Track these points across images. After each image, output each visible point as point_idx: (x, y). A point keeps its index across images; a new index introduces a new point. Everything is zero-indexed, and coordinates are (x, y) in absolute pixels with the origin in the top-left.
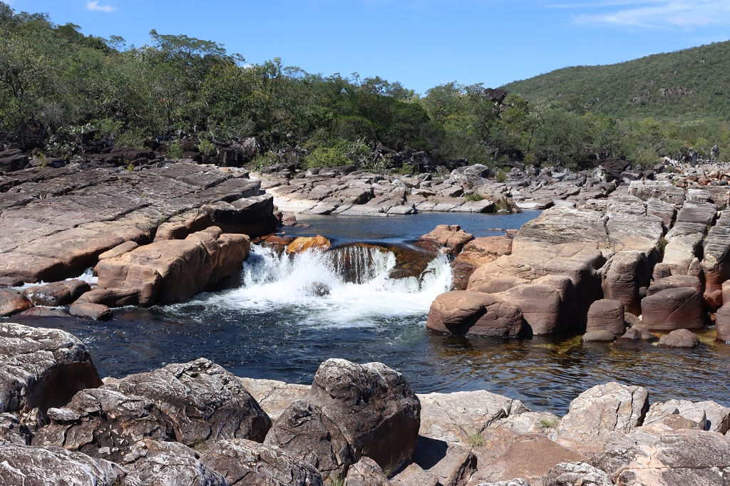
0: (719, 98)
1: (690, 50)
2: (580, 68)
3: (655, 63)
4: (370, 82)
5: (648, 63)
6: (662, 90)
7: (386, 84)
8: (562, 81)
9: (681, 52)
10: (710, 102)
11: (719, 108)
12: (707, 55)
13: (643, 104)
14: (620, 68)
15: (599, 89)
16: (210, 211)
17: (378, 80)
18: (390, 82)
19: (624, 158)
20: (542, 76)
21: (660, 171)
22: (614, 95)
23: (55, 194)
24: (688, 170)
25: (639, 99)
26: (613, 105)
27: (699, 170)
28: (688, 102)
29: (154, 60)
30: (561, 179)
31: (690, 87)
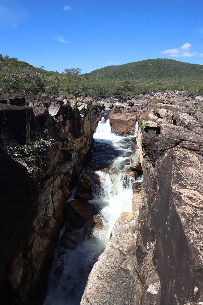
0: (147, 75)
3: (131, 65)
6: (133, 73)
8: (108, 70)
10: (145, 76)
12: (144, 63)
13: (129, 76)
14: (123, 66)
15: (118, 72)
22: (122, 74)
28: (139, 76)
31: (140, 72)
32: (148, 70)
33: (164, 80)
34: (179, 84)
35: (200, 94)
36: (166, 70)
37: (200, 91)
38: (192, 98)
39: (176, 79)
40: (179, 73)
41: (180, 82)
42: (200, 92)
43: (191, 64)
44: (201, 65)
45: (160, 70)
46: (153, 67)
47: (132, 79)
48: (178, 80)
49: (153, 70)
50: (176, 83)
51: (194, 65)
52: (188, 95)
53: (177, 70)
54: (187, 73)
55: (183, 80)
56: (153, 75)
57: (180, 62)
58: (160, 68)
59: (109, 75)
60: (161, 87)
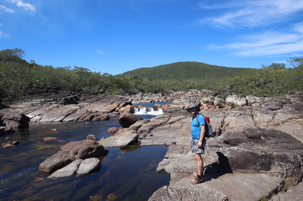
0: (176, 75)
1: (170, 64)
2: (144, 68)
3: (162, 67)
4: (104, 74)
5: (160, 67)
6: (164, 74)
7: (108, 74)
8: (140, 71)
9: (167, 65)
10: (175, 76)
11: (177, 78)
12: (173, 65)
13: (159, 77)
14: (154, 68)
15: (149, 73)
16: (125, 102)
17: (106, 74)
18: (109, 74)
19: (163, 91)
20: (135, 70)
21: (170, 93)
22: (153, 75)
23: (96, 101)
24: (175, 93)
25: (158, 76)
26: (152, 77)
27: (177, 93)
28: (169, 76)
29: (74, 70)
30: (155, 96)
31: (170, 73)
32: (178, 71)
33: (192, 80)
34: (207, 83)
35: (233, 92)
36: (196, 72)
37: (232, 87)
38: (219, 99)
39: (204, 78)
40: (208, 74)
41: (208, 82)
42: (233, 89)
43: (218, 66)
44: (228, 67)
45: (189, 71)
46: (183, 69)
47: (163, 79)
48: (207, 80)
49: (182, 71)
50: (205, 82)
51: (222, 67)
52: (214, 94)
53: (205, 71)
54: (216, 75)
55: (211, 80)
56: (183, 76)
57: (208, 65)
58: (190, 70)
59: (140, 76)
60: (185, 86)
